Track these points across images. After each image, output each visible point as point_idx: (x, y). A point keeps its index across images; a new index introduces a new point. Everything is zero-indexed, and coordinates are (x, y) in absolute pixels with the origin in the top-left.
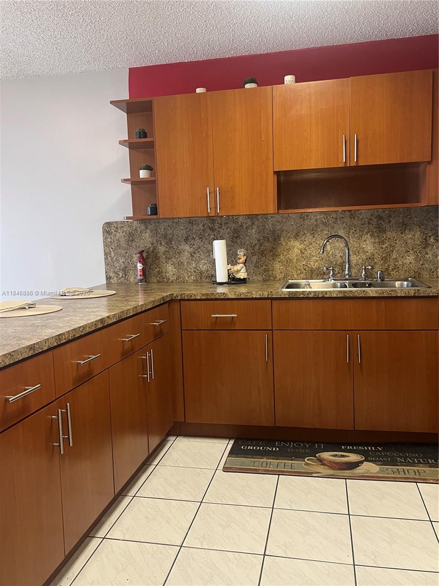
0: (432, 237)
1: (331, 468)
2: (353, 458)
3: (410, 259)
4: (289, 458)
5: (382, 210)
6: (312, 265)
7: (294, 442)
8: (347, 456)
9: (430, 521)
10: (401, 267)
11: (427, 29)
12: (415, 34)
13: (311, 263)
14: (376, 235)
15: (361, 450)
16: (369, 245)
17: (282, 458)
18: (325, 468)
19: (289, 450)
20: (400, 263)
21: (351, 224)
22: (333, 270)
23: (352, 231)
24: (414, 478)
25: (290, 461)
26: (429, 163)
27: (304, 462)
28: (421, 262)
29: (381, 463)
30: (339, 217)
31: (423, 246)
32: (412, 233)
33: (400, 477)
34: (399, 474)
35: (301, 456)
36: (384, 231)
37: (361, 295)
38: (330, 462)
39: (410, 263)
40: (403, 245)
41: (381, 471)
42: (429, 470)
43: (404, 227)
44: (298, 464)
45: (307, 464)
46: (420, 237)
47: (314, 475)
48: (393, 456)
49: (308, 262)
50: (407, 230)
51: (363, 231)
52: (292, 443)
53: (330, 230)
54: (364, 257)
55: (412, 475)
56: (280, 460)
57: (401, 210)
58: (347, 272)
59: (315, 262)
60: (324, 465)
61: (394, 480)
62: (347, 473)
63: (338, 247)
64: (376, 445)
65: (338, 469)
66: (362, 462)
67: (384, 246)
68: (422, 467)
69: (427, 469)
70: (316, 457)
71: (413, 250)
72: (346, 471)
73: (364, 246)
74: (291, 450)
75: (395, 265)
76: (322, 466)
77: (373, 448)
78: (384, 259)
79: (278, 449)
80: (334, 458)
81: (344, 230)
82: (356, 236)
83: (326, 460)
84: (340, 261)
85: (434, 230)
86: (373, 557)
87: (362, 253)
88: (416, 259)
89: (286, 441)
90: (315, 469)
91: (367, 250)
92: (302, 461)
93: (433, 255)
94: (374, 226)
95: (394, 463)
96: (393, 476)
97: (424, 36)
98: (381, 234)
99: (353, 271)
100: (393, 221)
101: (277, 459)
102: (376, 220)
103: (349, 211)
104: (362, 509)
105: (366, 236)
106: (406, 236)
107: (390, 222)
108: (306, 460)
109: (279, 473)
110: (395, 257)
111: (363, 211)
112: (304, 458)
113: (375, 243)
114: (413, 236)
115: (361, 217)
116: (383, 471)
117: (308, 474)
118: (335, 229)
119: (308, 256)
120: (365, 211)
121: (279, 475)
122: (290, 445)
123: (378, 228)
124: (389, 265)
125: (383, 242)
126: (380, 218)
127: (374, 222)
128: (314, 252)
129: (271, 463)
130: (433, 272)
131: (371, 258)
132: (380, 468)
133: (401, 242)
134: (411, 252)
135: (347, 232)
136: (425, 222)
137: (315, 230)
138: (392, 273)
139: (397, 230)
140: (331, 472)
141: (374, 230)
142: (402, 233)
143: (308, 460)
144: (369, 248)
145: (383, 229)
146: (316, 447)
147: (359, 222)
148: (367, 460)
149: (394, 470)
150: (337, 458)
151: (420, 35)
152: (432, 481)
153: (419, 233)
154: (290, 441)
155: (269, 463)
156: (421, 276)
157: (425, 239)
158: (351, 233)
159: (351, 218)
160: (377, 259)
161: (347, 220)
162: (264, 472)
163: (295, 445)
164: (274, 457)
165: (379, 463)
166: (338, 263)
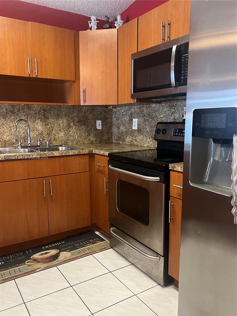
0: (72, 123)
1: (44, 262)
2: (53, 252)
3: (62, 134)
4: (14, 266)
5: (46, 106)
6: (5, 138)
7: (11, 254)
8: (49, 252)
9: (110, 272)
10: (57, 139)
11: (65, 7)
12: (58, 8)
13: (4, 137)
14: (43, 120)
15: (54, 246)
16: (39, 126)
17: (10, 267)
18: (41, 264)
19: (11, 261)
20: (57, 137)
21: (29, 113)
22: (20, 141)
23: (29, 117)
24: (90, 253)
25: (17, 268)
26: (74, 82)
27: (26, 265)
28: (67, 136)
29: (69, 250)
30: (21, 108)
31: (68, 127)
32: (62, 120)
33: (83, 255)
34: (82, 253)
35: (22, 262)
36: (48, 118)
37: (50, 156)
38: (41, 259)
39: (62, 136)
40: (58, 127)
41: (72, 254)
42: (93, 246)
43: (58, 116)
44: (23, 268)
45: (29, 266)
46: (66, 122)
47: (37, 271)
48: (72, 244)
49: (3, 136)
50: (59, 118)
51: (36, 118)
52: (10, 256)
53: (15, 116)
54: (37, 133)
55: (88, 252)
56: (9, 269)
57: (56, 106)
58: (29, 142)
59: (7, 137)
60: (39, 262)
61: (81, 257)
62: (55, 262)
63: (21, 127)
64: (60, 241)
65: (49, 262)
66: (59, 253)
67: (48, 127)
68: (89, 245)
69: (92, 245)
70: (31, 259)
71: (63, 129)
72: (54, 262)
73: (37, 127)
74: (12, 260)
75: (54, 138)
76: (39, 264)
77: (60, 243)
78: (48, 134)
79: (3, 263)
80: (42, 256)
81: (24, 116)
82: (32, 120)
83: (38, 259)
84: (23, 135)
85: (73, 119)
86: (98, 305)
87: (36, 131)
88: (65, 134)
89: (5, 256)
90: (35, 266)
91: (39, 129)
92: (24, 265)
93: (73, 132)
94: (42, 115)
95: (75, 248)
96: (79, 255)
97: (62, 11)
98: (46, 120)
99: (32, 141)
100: (52, 113)
101: (7, 269)
102: (43, 112)
103: (27, 105)
104: (76, 280)
105: (38, 121)
106: (59, 121)
107: (50, 113)
108: (26, 263)
109: (14, 278)
110: (54, 133)
111: (35, 106)
112: (24, 262)
113: (43, 125)
114: (63, 122)
115: (34, 109)
116: (73, 254)
117: (34, 271)
118: (19, 116)
119: (2, 132)
120: (36, 105)
121: (14, 279)
122: (10, 257)
123: (44, 117)
124: (51, 138)
125: (47, 125)
126: (45, 110)
127: (42, 112)
128: (6, 129)
129: (5, 274)
130: (73, 141)
131: (41, 134)
132: (70, 253)
133: (57, 125)
134: (62, 130)
135: (26, 118)
136: (68, 114)
137: (6, 116)
138: (53, 142)
139: (54, 118)
140: (46, 265)
141: (42, 118)
142: (57, 120)
143: (27, 263)
144: (39, 128)
145: (47, 117)
146: (28, 253)
147: (33, 112)
148: (61, 251)
149: (78, 252)
150: (44, 256)
151: (60, 9)
152: (98, 251)
153: (65, 120)
154: (9, 255)
155: (3, 274)
156: (68, 143)
157: (69, 124)
158: (29, 119)
159: (28, 110)
160: (45, 134)
161: (26, 110)
162: (4, 282)
163: (13, 256)
164: (4, 269)
165: (68, 250)
166: (22, 136)
